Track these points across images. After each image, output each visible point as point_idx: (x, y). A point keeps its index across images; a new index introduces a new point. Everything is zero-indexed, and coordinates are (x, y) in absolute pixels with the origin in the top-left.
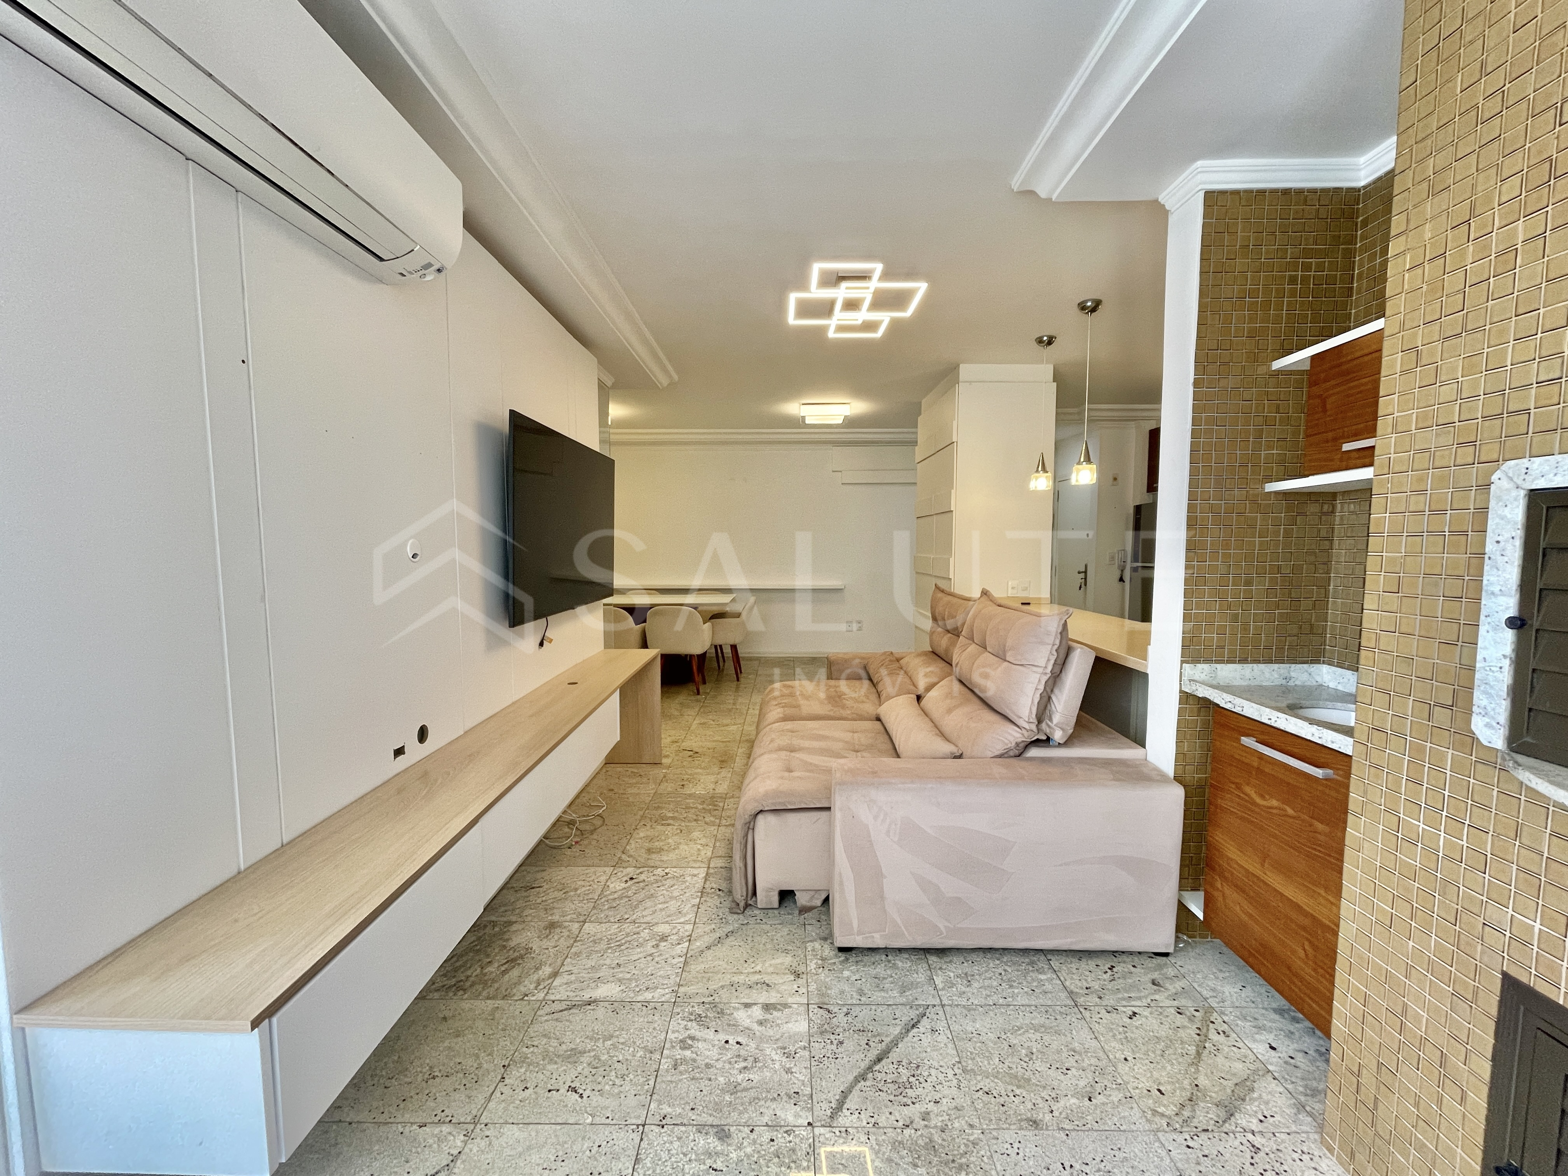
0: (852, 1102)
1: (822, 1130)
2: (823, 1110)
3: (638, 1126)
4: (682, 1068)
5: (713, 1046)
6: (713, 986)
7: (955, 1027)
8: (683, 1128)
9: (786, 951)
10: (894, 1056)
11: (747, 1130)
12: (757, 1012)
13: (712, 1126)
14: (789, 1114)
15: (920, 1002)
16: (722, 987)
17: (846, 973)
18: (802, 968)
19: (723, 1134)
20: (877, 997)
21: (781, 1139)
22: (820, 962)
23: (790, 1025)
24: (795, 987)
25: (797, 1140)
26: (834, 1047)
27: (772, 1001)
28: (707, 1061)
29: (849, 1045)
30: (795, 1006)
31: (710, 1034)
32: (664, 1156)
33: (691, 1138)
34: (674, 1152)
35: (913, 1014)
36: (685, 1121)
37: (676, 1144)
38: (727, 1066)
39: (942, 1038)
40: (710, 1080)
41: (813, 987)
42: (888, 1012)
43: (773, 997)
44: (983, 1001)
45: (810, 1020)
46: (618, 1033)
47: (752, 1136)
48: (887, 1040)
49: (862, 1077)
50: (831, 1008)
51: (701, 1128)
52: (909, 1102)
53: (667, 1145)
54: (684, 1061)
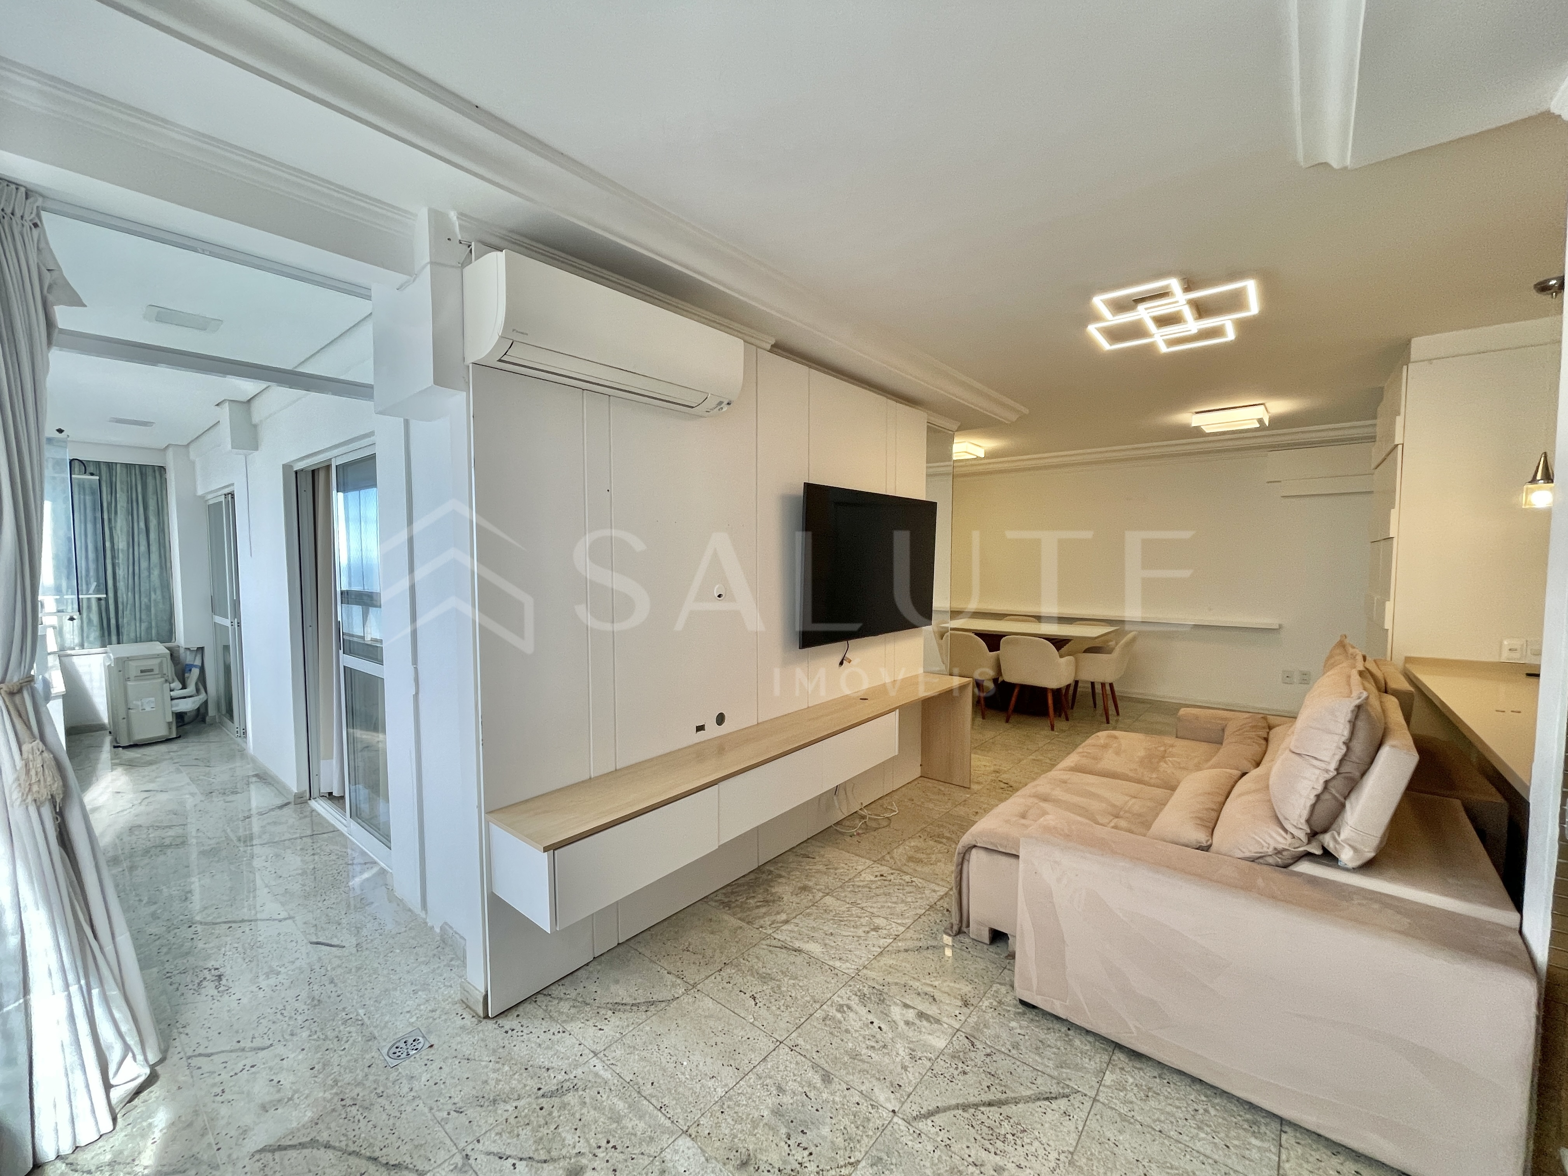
0: (939, 1119)
1: (900, 1122)
2: (910, 1109)
3: (777, 1041)
4: (828, 1022)
5: (860, 1020)
6: (889, 979)
7: (1093, 1124)
8: (803, 1059)
9: (971, 982)
10: (1006, 1110)
11: (845, 1087)
12: (911, 1015)
13: (823, 1069)
14: (882, 1095)
15: (1071, 1084)
16: (896, 984)
17: (1013, 1024)
18: (974, 1001)
19: (827, 1078)
20: (1032, 1058)
21: (864, 1107)
22: (995, 1003)
23: (930, 1037)
24: (957, 1012)
25: (877, 1115)
26: (956, 1073)
27: (929, 1013)
28: (849, 1027)
29: (971, 1078)
30: (946, 1026)
31: (863, 1011)
32: (782, 1068)
33: (805, 1068)
34: (789, 1069)
35: (1055, 1089)
36: (808, 1056)
37: (793, 1066)
38: (860, 1038)
39: (1071, 1126)
40: (842, 1040)
41: (973, 1020)
42: (1029, 1074)
43: (932, 1010)
44: (1148, 1121)
45: (951, 1042)
46: (802, 978)
47: (846, 1092)
48: (1010, 1094)
49: (965, 1107)
50: (977, 1043)
51: (815, 1066)
52: (993, 1150)
53: (788, 1063)
54: (833, 1018)
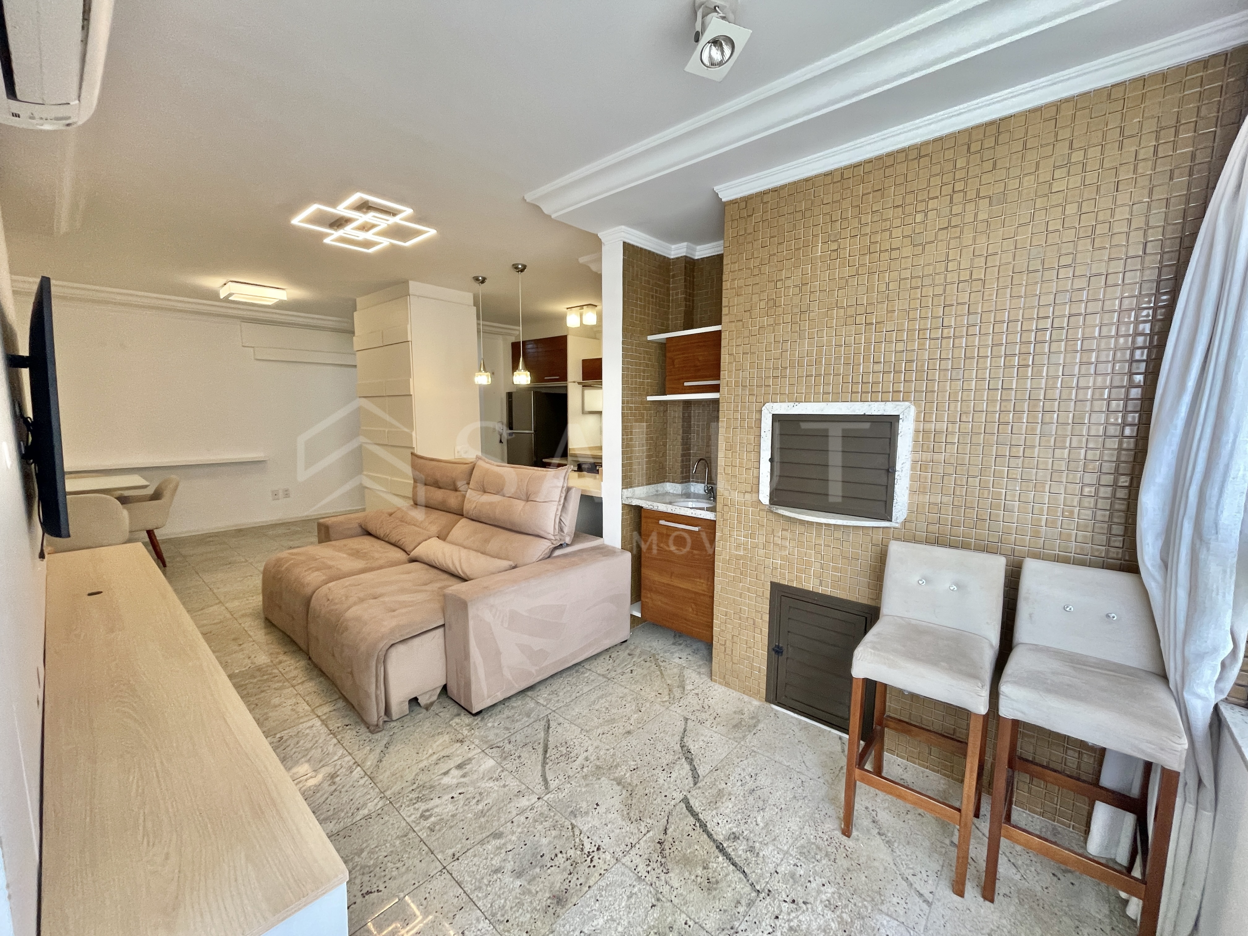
0: (550, 776)
1: (548, 796)
2: (540, 788)
3: (441, 871)
5: (446, 805)
8: (472, 850)
9: (441, 733)
10: (551, 745)
11: (509, 824)
13: (488, 837)
14: (524, 802)
15: (542, 716)
16: (417, 775)
17: (490, 725)
18: (460, 737)
19: (497, 835)
20: (518, 725)
21: (530, 815)
22: (468, 728)
23: (483, 766)
24: (466, 747)
25: (540, 809)
26: (518, 761)
27: (459, 762)
28: (450, 814)
29: (525, 755)
30: (477, 756)
31: (437, 801)
32: (475, 869)
33: (481, 850)
34: (478, 863)
36: (469, 847)
37: (476, 859)
38: (466, 808)
39: (566, 725)
40: (463, 820)
41: (477, 742)
42: (529, 730)
44: (570, 699)
45: (492, 757)
47: (515, 824)
48: (542, 741)
49: (544, 763)
50: (498, 745)
51: (482, 842)
52: (575, 759)
